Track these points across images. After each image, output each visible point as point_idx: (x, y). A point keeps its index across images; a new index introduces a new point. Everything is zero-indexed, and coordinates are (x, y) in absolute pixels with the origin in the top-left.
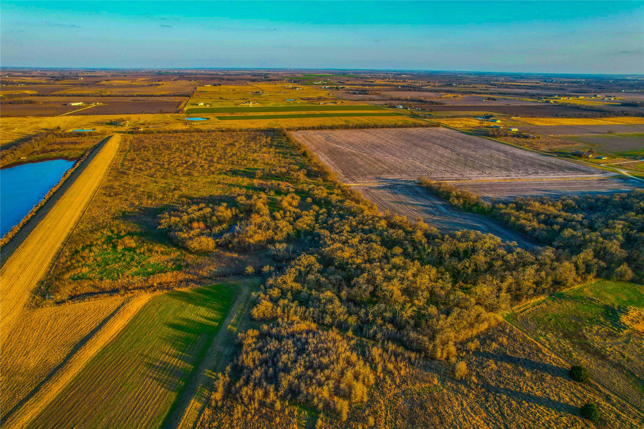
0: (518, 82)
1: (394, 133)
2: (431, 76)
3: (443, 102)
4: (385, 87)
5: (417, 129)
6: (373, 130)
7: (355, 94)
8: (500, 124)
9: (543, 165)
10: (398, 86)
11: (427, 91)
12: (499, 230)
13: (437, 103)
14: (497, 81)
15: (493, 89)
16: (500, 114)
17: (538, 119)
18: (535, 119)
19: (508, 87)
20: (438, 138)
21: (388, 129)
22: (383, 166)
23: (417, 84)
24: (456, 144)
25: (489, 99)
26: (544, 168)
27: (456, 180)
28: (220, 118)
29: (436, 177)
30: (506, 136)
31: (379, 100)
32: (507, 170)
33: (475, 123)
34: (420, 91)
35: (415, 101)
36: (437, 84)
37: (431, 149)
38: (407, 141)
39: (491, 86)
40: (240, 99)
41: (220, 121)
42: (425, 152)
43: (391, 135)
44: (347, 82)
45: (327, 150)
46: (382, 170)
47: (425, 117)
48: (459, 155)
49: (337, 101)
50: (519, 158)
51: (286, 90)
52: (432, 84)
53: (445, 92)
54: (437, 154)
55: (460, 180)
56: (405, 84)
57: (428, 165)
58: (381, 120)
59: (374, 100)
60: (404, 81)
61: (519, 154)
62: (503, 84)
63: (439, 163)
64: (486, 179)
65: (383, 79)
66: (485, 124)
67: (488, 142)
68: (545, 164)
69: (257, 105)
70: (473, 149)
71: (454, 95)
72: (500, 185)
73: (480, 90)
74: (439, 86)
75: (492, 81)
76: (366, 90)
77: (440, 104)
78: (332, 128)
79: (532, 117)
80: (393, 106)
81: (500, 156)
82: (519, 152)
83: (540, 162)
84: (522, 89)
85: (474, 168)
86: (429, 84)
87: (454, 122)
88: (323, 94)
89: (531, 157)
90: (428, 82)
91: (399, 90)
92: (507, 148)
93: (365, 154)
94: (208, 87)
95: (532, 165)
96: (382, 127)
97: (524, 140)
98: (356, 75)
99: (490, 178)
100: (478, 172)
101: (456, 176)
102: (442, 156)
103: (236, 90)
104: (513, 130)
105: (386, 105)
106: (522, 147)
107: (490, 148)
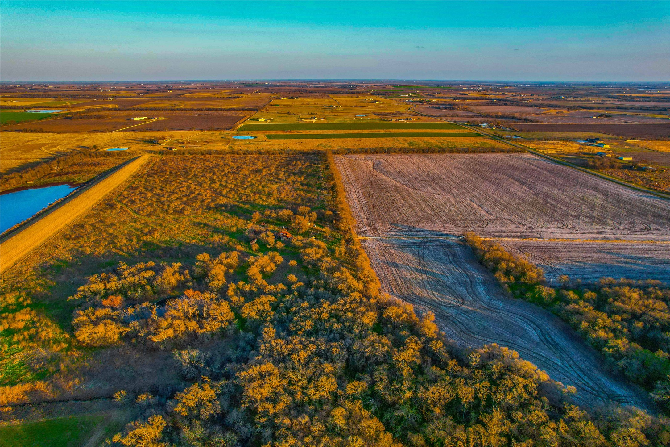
0: (647, 93)
1: (462, 160)
2: (538, 87)
3: (541, 120)
4: (478, 101)
5: (494, 154)
6: (438, 155)
7: (439, 108)
8: (608, 149)
9: (661, 217)
10: (494, 100)
11: (526, 106)
12: (558, 341)
13: (531, 121)
14: (619, 92)
15: (612, 102)
16: (610, 136)
17: (664, 142)
18: (659, 143)
19: (632, 99)
20: (517, 169)
21: (457, 154)
22: (427, 209)
23: (519, 97)
24: (538, 178)
25: (601, 116)
26: (661, 221)
27: (520, 236)
28: (269, 137)
29: (492, 229)
30: (612, 167)
31: (463, 116)
32: (602, 222)
33: (573, 148)
34: (518, 105)
35: (506, 118)
36: (540, 98)
37: (502, 185)
38: (476, 171)
39: (609, 99)
40: (309, 114)
41: (267, 140)
42: (491, 189)
43: (459, 162)
44: (437, 95)
45: (366, 183)
46: (421, 214)
47: (510, 139)
48: (537, 195)
49: (412, 117)
50: (625, 203)
51: (364, 104)
52: (535, 97)
53: (548, 106)
54: (508, 193)
55: (525, 237)
56: (503, 97)
57: (489, 209)
58: (453, 143)
59: (457, 116)
60: (503, 94)
61: (626, 196)
62: (626, 97)
63: (505, 207)
64: (565, 236)
65: (479, 91)
66: (587, 149)
67: (584, 176)
68: (664, 213)
69: (323, 121)
70: (559, 186)
71: (557, 111)
72: (584, 249)
73: (595, 103)
74: (543, 100)
75: (611, 92)
76: (454, 105)
77: (537, 122)
78: (389, 151)
79: (657, 140)
80: (476, 124)
81: (596, 198)
82: (626, 193)
83: (656, 211)
84: (650, 101)
85: (552, 217)
86: (532, 97)
87: (546, 146)
88: (402, 109)
89: (643, 202)
90: (532, 95)
91: (493, 104)
92: (610, 187)
93: (411, 190)
94: (285, 100)
95: (643, 214)
96: (451, 151)
97: (638, 174)
98: (452, 87)
99: (572, 236)
100: (556, 224)
101: (523, 229)
102: (514, 196)
103: (311, 104)
104: (625, 158)
105: (468, 122)
106: (633, 185)
107: (585, 185)
